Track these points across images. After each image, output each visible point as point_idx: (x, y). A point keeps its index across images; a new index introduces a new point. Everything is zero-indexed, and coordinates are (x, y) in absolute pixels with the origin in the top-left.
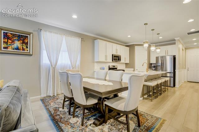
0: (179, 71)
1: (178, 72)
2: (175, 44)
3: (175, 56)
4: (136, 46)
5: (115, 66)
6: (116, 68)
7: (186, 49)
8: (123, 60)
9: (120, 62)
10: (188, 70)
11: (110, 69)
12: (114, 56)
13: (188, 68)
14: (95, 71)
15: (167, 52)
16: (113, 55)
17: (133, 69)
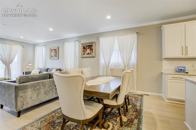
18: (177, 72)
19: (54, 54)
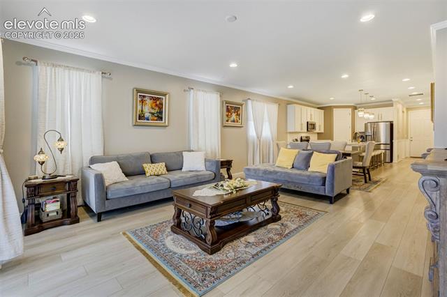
1: (396, 143)
2: (391, 104)
3: (393, 122)
4: (334, 109)
5: (308, 137)
7: (407, 109)
8: (317, 129)
9: (314, 132)
10: (412, 141)
12: (310, 124)
13: (411, 138)
15: (380, 117)
16: (307, 122)
19: (153, 111)
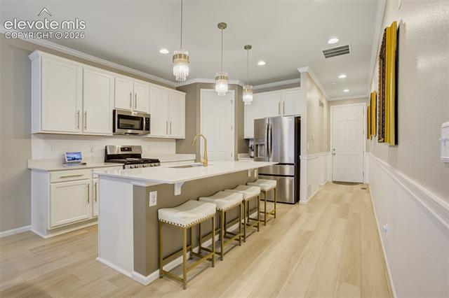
0: (308, 160)
1: (306, 161)
2: (298, 85)
3: (300, 117)
4: (201, 90)
5: (129, 149)
6: (138, 156)
7: (329, 103)
8: (156, 130)
9: (149, 136)
10: (334, 154)
11: (110, 158)
12: (120, 116)
13: (334, 150)
14: (30, 167)
15: (282, 107)
16: (114, 111)
17: (193, 156)
18: (65, 165)
